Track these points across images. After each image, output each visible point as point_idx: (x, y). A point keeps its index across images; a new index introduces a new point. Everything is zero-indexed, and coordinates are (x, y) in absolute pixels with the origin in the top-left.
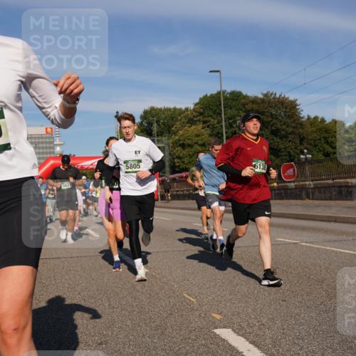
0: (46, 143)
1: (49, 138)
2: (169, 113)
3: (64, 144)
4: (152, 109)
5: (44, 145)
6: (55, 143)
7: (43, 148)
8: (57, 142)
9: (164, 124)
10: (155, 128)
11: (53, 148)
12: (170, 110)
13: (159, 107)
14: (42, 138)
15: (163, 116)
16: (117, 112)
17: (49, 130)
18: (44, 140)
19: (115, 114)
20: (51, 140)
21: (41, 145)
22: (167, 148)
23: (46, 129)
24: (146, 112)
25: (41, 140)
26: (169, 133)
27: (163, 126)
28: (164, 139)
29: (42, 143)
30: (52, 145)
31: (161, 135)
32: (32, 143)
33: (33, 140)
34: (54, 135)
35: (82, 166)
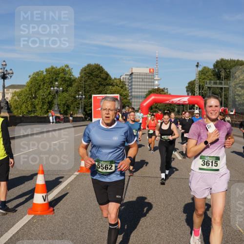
1: (151, 75)
2: (233, 63)
3: (161, 79)
4: (222, 60)
5: (148, 80)
7: (147, 82)
8: (156, 78)
10: (223, 74)
11: (154, 82)
12: (234, 61)
13: (227, 59)
15: (229, 65)
16: (198, 63)
17: (152, 70)
18: (148, 77)
19: (196, 64)
20: (153, 77)
21: (146, 80)
22: (230, 89)
23: (150, 69)
24: (217, 62)
25: (146, 77)
28: (229, 82)
30: (153, 80)
31: (227, 78)
32: (140, 78)
33: (141, 77)
34: (155, 74)
35: (172, 102)
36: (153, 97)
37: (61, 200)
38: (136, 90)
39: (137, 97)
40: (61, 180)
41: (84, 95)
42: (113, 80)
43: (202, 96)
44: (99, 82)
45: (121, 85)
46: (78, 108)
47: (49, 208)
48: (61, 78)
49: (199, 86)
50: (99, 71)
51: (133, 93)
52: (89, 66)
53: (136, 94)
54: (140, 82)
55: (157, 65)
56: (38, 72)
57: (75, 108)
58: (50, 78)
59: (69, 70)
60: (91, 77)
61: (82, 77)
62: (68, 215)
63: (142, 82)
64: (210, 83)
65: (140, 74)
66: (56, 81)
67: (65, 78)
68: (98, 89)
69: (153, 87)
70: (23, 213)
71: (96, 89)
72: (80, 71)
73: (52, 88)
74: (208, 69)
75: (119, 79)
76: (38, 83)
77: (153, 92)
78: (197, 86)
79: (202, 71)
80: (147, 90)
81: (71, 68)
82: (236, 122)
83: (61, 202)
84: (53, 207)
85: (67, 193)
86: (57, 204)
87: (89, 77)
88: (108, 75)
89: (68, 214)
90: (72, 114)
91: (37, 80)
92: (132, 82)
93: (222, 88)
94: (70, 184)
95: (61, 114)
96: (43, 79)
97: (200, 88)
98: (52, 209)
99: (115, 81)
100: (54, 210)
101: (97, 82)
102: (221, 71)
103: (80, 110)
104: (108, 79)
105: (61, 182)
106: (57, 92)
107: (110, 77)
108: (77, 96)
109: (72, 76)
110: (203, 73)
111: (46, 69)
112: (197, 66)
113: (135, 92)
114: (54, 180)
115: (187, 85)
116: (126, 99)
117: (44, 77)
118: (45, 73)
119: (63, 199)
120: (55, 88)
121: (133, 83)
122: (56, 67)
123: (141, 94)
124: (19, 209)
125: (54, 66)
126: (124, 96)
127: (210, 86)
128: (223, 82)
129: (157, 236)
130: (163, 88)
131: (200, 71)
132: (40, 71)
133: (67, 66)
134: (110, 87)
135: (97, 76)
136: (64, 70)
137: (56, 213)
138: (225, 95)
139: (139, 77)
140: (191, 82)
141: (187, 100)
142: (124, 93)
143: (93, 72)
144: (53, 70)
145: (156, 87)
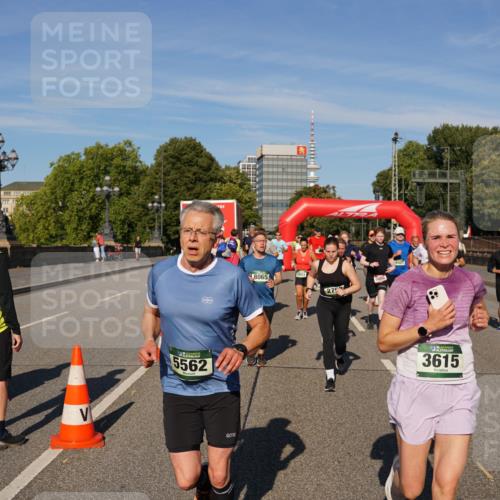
0: (297, 166)
1: (302, 160)
2: (469, 134)
4: (446, 127)
5: (294, 170)
6: (309, 166)
7: (292, 173)
8: (311, 165)
9: (460, 150)
10: (447, 156)
11: (306, 174)
12: (470, 129)
13: (455, 125)
14: (292, 160)
15: (460, 138)
16: (396, 134)
17: (302, 150)
18: (294, 163)
19: (393, 136)
20: (304, 163)
21: (289, 170)
22: (463, 185)
23: (298, 148)
24: (436, 131)
25: (290, 163)
26: (467, 163)
27: (459, 153)
28: (459, 172)
29: (292, 166)
30: (304, 170)
31: (455, 165)
32: (278, 166)
33: (280, 163)
34: (308, 157)
35: (345, 213)
36: (305, 205)
37: (118, 418)
38: (270, 191)
39: (272, 205)
40: (118, 376)
41: (165, 202)
42: (223, 171)
43: (406, 200)
44: (194, 174)
45: (239, 181)
46: (152, 228)
47: (95, 435)
48: (117, 167)
49: (400, 181)
50: (193, 153)
51: (265, 198)
52: (173, 141)
53: (270, 198)
54: (278, 173)
55: (312, 138)
56: (68, 156)
57: (145, 228)
58: (93, 169)
59: (133, 151)
60: (179, 165)
61: (159, 165)
62: (135, 448)
63: (283, 173)
64: (421, 175)
65: (278, 158)
66: (107, 173)
67: (124, 167)
68: (192, 189)
69: (304, 184)
70: (41, 446)
71: (189, 189)
72: (155, 152)
73: (98, 189)
74: (418, 145)
75: (234, 168)
76: (69, 179)
77: (306, 194)
78: (394, 182)
79: (405, 150)
80: (294, 191)
81: (135, 147)
82: (475, 255)
83: (119, 421)
84: (103, 431)
85: (131, 404)
86: (109, 427)
87: (174, 164)
88: (212, 160)
89: (133, 445)
90: (140, 242)
91: (66, 173)
92: (261, 174)
93: (445, 185)
94: (137, 384)
95: (116, 241)
96: (79, 171)
97: (400, 186)
98: (99, 436)
99: (228, 172)
100: (104, 438)
101: (190, 175)
102: (443, 150)
103: (156, 233)
104: (213, 169)
105: (118, 381)
106: (108, 196)
107: (217, 164)
108: (150, 205)
109: (138, 164)
110: (408, 153)
111: (86, 150)
112: (395, 140)
113: (268, 194)
114: (103, 377)
115: (375, 179)
116: (250, 208)
117: (82, 166)
118: (83, 158)
119: (124, 416)
120: (105, 188)
121: (265, 176)
122: (107, 145)
123: (280, 198)
124: (31, 437)
125: (103, 143)
126: (247, 202)
127: (420, 180)
128: (448, 172)
129: (316, 490)
130: (325, 186)
131: (400, 151)
132: (73, 154)
133: (129, 143)
134: (218, 184)
135: (190, 163)
136: (122, 152)
137: (109, 445)
138: (452, 199)
139: (275, 163)
140: (384, 172)
141: (374, 210)
142: (246, 197)
143: (182, 155)
144: (100, 152)
145: (312, 185)
